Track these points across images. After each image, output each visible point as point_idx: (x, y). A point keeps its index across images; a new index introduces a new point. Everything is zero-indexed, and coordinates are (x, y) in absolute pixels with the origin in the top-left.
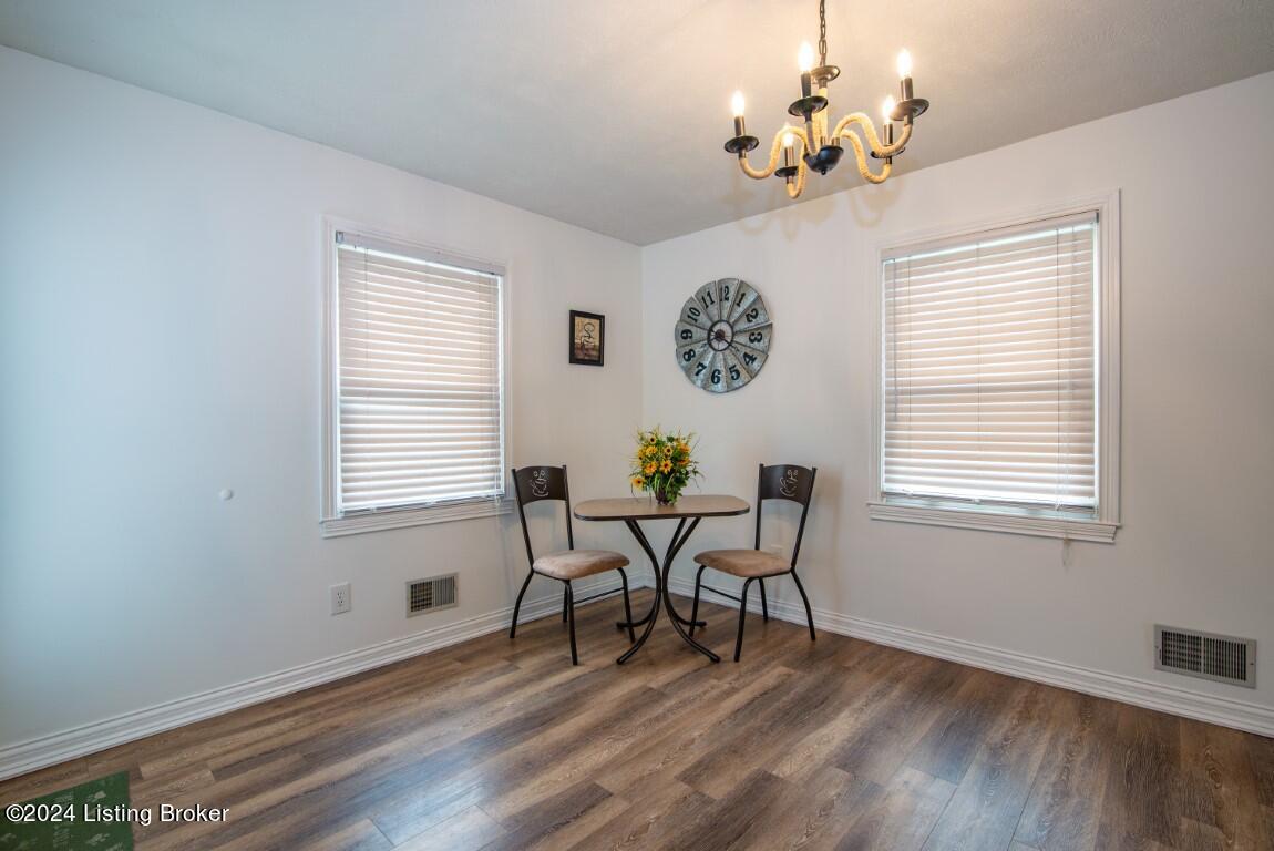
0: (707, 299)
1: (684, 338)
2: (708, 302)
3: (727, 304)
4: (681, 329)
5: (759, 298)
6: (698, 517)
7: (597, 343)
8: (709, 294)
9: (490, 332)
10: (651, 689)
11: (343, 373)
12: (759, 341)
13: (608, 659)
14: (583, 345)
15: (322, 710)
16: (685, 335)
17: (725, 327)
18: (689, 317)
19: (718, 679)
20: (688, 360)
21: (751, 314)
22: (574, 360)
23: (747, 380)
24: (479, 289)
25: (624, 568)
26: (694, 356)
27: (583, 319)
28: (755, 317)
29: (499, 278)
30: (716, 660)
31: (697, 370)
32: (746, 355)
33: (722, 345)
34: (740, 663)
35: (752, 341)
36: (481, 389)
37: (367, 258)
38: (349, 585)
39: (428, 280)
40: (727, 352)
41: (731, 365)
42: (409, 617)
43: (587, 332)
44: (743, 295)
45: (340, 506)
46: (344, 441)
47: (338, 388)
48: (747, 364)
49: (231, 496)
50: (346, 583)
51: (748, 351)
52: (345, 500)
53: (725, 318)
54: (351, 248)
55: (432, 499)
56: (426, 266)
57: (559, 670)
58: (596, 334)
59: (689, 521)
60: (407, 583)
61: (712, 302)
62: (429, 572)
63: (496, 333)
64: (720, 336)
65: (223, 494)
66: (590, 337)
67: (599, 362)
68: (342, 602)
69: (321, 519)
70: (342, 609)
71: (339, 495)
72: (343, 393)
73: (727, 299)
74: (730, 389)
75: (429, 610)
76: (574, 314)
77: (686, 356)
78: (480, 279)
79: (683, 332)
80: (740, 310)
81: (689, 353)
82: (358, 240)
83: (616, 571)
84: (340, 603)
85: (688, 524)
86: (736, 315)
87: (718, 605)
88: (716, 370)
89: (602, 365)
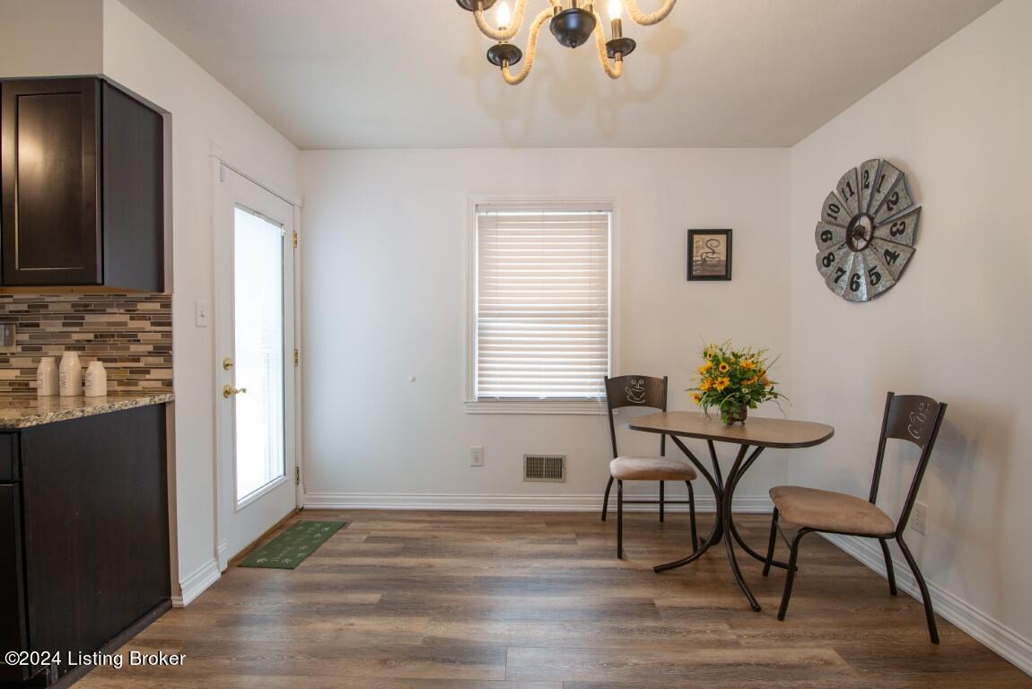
0: (847, 190)
1: (825, 241)
2: (848, 194)
3: (868, 191)
4: (821, 230)
5: (902, 177)
6: (761, 446)
7: (723, 258)
8: (848, 185)
9: (600, 261)
10: (654, 604)
11: (480, 301)
12: (901, 232)
13: (650, 564)
14: (704, 261)
15: (441, 525)
16: (825, 236)
17: (864, 222)
18: (829, 215)
19: (732, 626)
20: (828, 266)
21: (892, 201)
22: (691, 277)
23: (888, 285)
24: (591, 226)
25: (692, 482)
26: (833, 260)
27: (703, 236)
28: (895, 203)
29: (609, 214)
30: (756, 608)
31: (835, 276)
32: (887, 253)
33: (861, 244)
34: (785, 622)
35: (893, 234)
36: (590, 309)
37: (498, 218)
38: (483, 449)
39: (543, 226)
40: (867, 251)
41: (871, 266)
42: (525, 481)
43: (709, 249)
44: (883, 177)
45: (477, 393)
46: (480, 349)
47: (477, 312)
48: (889, 263)
49: (414, 380)
50: (481, 446)
51: (890, 247)
52: (480, 389)
53: (865, 211)
54: (485, 214)
55: (543, 395)
56: (543, 216)
57: (603, 557)
58: (722, 249)
59: (752, 449)
60: (525, 455)
61: (852, 193)
62: (543, 450)
63: (606, 261)
64: (860, 233)
65: (410, 378)
66: (714, 253)
67: (727, 277)
68: (478, 459)
69: (464, 400)
70: (477, 463)
71: (477, 386)
72: (480, 315)
73: (867, 186)
74: (873, 296)
75: (539, 479)
76: (692, 233)
77: (826, 261)
78: (591, 218)
79: (823, 234)
80: (880, 197)
81: (828, 258)
82: (489, 206)
83: (683, 483)
84: (477, 459)
85: (751, 451)
86: (876, 204)
87: (851, 557)
88: (858, 275)
89: (730, 279)
